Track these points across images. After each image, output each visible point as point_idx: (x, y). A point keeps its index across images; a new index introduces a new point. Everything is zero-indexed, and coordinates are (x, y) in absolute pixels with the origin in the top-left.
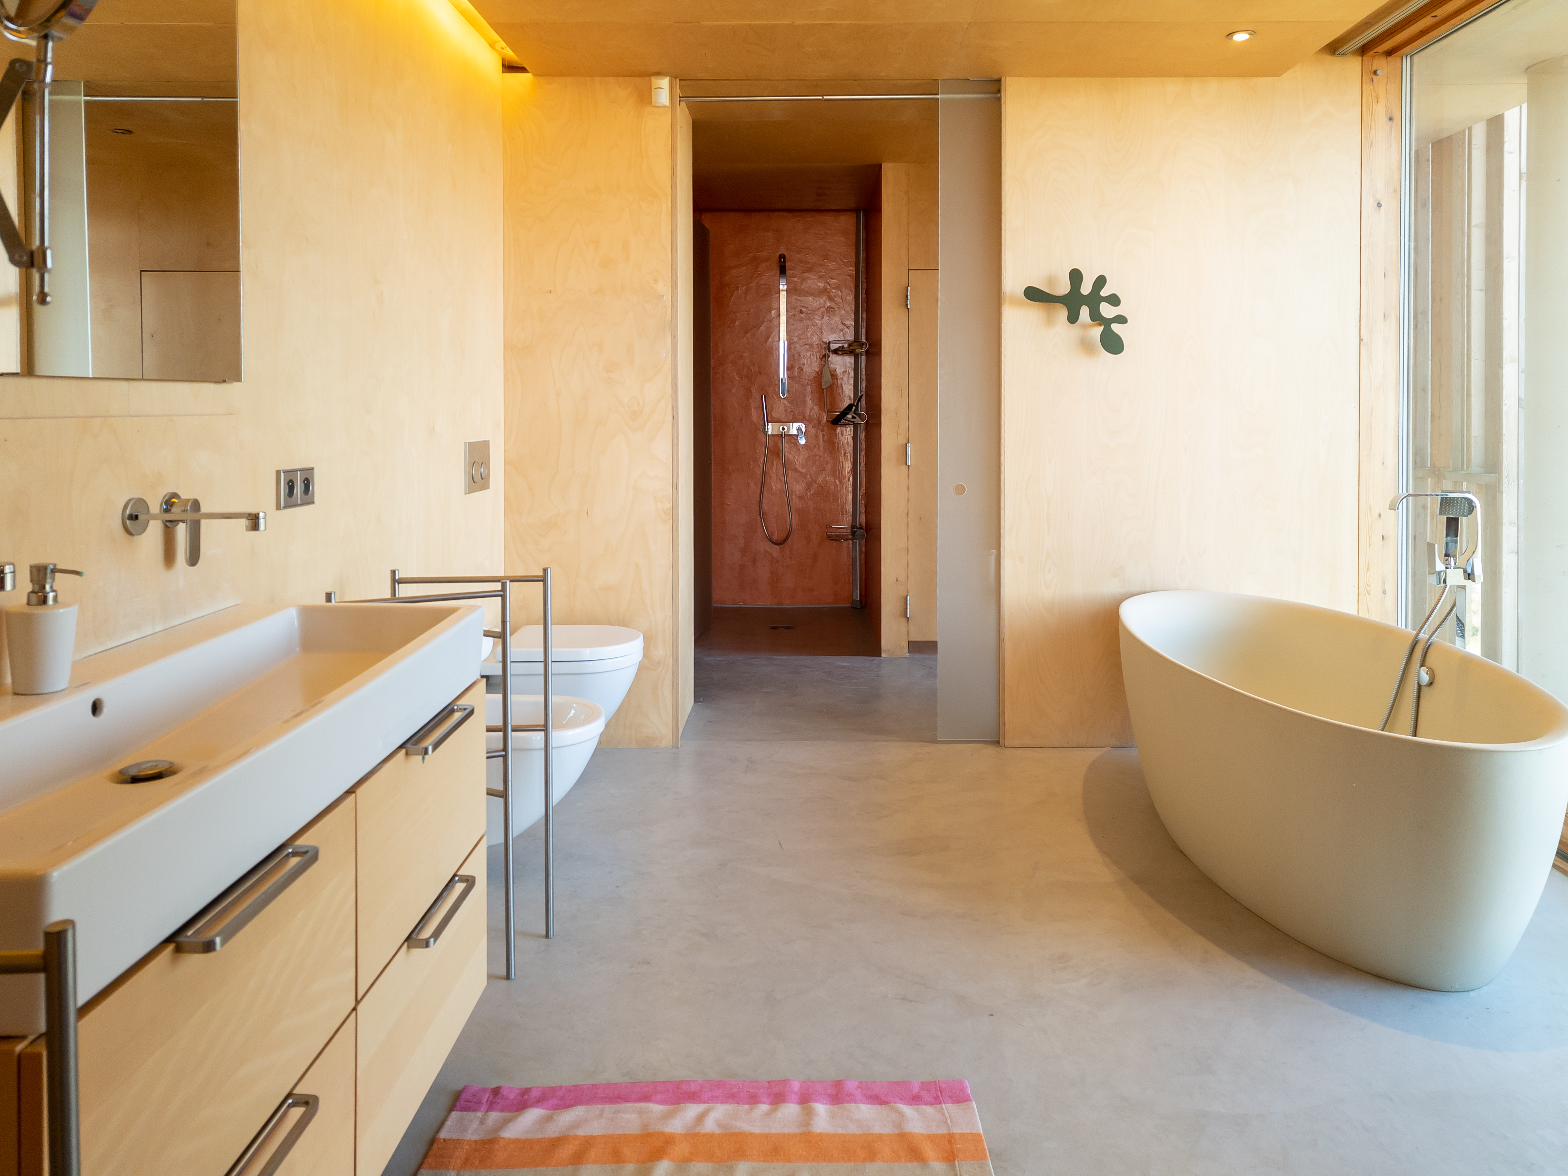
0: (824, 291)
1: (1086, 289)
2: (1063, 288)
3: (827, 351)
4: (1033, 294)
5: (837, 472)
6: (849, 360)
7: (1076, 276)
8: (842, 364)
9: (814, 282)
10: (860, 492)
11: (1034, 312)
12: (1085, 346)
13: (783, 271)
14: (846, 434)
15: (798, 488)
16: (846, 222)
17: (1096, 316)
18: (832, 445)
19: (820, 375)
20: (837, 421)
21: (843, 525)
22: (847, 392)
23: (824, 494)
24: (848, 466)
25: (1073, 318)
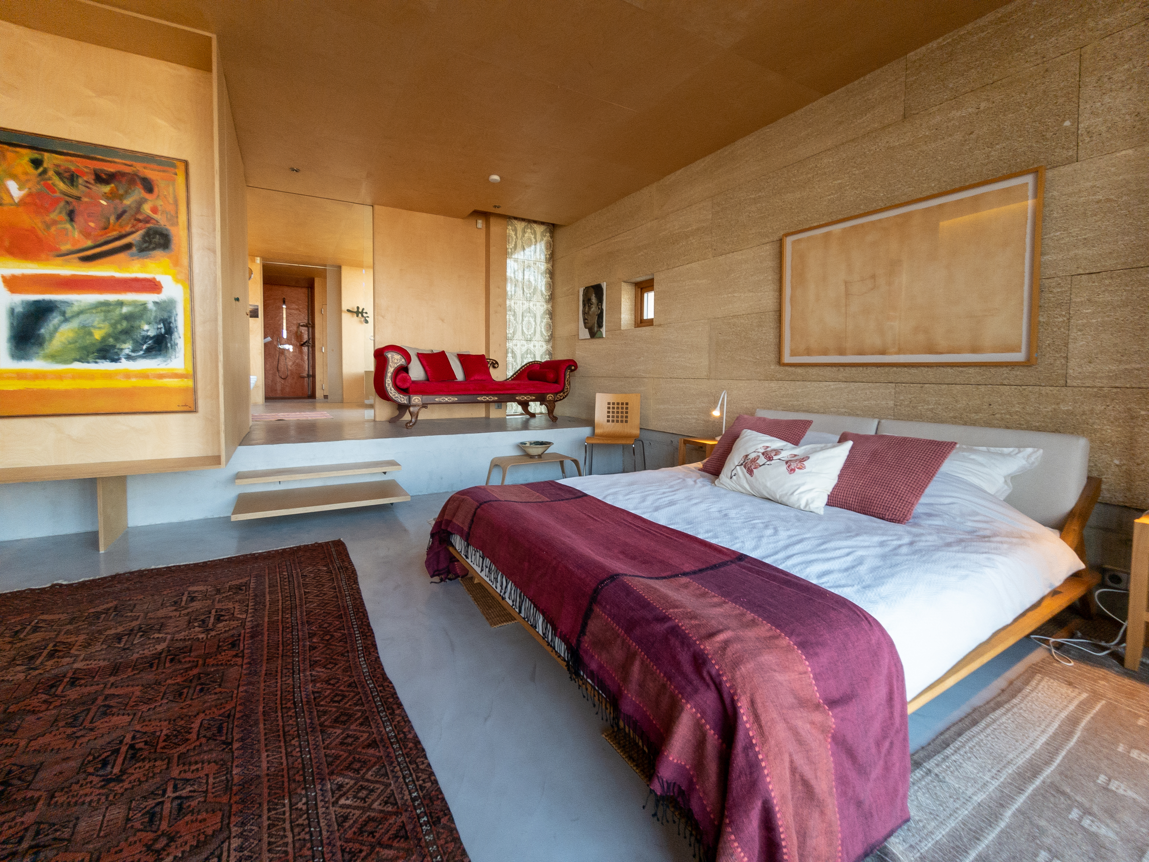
0: (297, 309)
1: (360, 310)
2: (356, 310)
3: (299, 326)
4: (349, 311)
5: (302, 359)
6: (306, 328)
7: (358, 308)
8: (304, 330)
9: (294, 306)
10: (311, 364)
11: (349, 314)
12: (361, 322)
13: (284, 302)
14: (305, 349)
15: (290, 363)
16: (305, 290)
17: (362, 316)
18: (301, 352)
19: (297, 332)
20: (302, 345)
21: (305, 374)
22: (305, 337)
23: (299, 366)
24: (306, 358)
25: (357, 316)
